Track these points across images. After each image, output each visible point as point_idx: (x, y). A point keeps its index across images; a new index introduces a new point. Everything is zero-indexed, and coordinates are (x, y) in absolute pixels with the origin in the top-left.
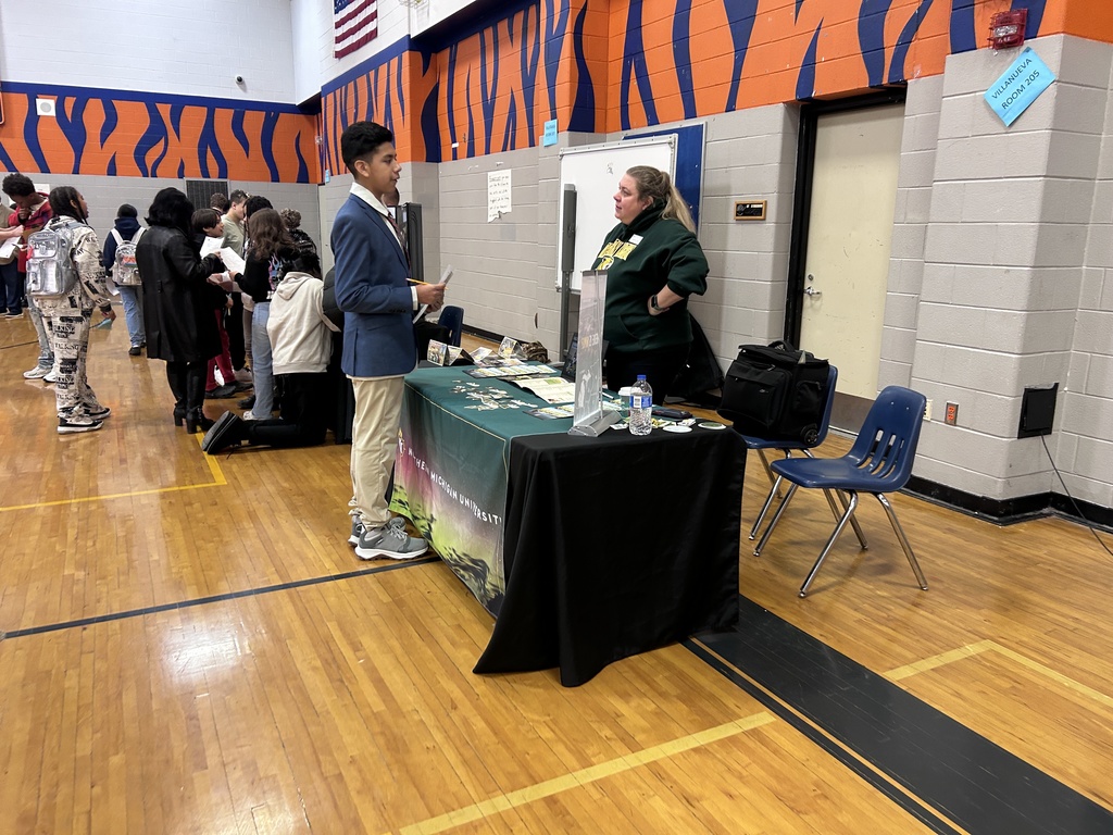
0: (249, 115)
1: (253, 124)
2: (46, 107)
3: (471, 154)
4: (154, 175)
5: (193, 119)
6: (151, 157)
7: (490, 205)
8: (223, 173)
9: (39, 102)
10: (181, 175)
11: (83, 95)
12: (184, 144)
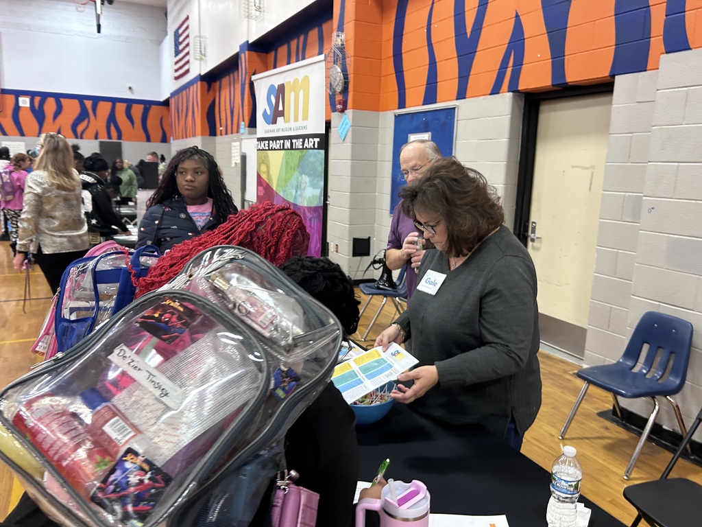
0: (135, 106)
1: (137, 111)
2: (24, 102)
3: (226, 134)
4: (81, 138)
5: (104, 108)
6: (80, 129)
7: (233, 158)
8: (120, 137)
9: (21, 99)
10: (96, 138)
11: (44, 96)
12: (98, 121)
